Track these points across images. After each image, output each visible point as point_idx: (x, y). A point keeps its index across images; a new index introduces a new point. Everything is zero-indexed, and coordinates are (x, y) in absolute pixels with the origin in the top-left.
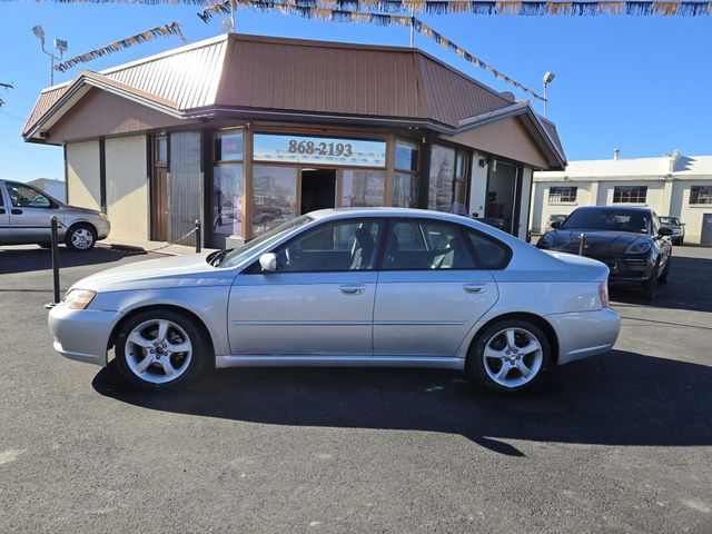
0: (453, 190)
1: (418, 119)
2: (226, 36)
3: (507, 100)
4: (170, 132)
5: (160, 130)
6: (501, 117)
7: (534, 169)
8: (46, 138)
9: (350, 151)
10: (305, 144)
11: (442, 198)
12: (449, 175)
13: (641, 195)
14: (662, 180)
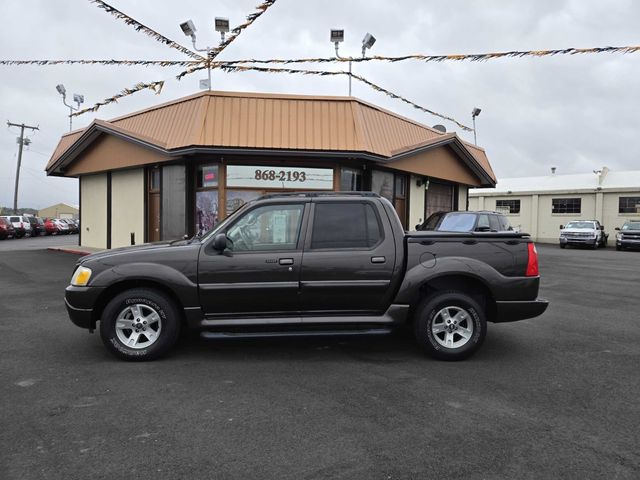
1: (355, 152)
4: (161, 165)
5: (154, 164)
6: (430, 147)
7: (469, 187)
8: (64, 172)
9: (304, 177)
10: (268, 173)
12: (389, 194)
13: (576, 206)
14: (593, 193)
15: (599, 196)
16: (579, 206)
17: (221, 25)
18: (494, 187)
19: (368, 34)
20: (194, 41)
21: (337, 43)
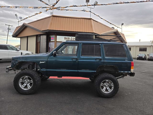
5: (39, 35)
6: (111, 32)
8: (16, 36)
10: (68, 38)
14: (150, 46)
15: (152, 47)
16: (146, 50)
19: (96, 1)
20: (49, 2)
21: (87, 3)
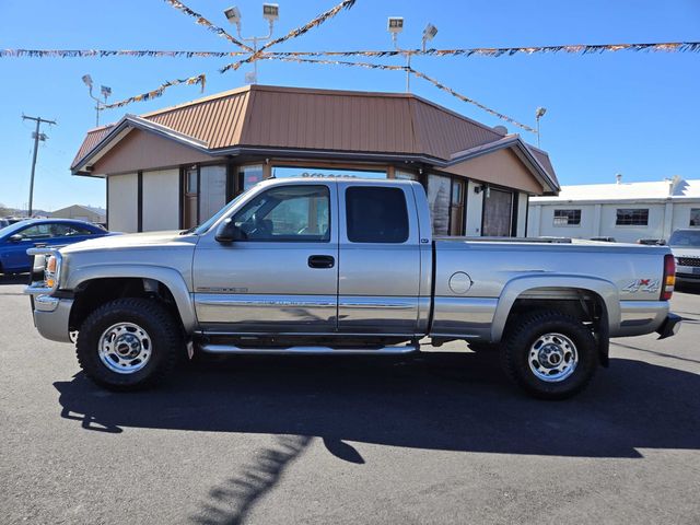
0: (450, 215)
1: (413, 154)
2: (248, 88)
3: (499, 134)
4: (199, 166)
5: (192, 165)
6: (493, 150)
7: (529, 195)
8: (91, 172)
11: (438, 222)
12: (446, 200)
13: (643, 217)
14: (663, 203)
15: (669, 207)
16: (646, 217)
17: (270, 11)
18: (557, 195)
19: (429, 25)
20: (239, 30)
